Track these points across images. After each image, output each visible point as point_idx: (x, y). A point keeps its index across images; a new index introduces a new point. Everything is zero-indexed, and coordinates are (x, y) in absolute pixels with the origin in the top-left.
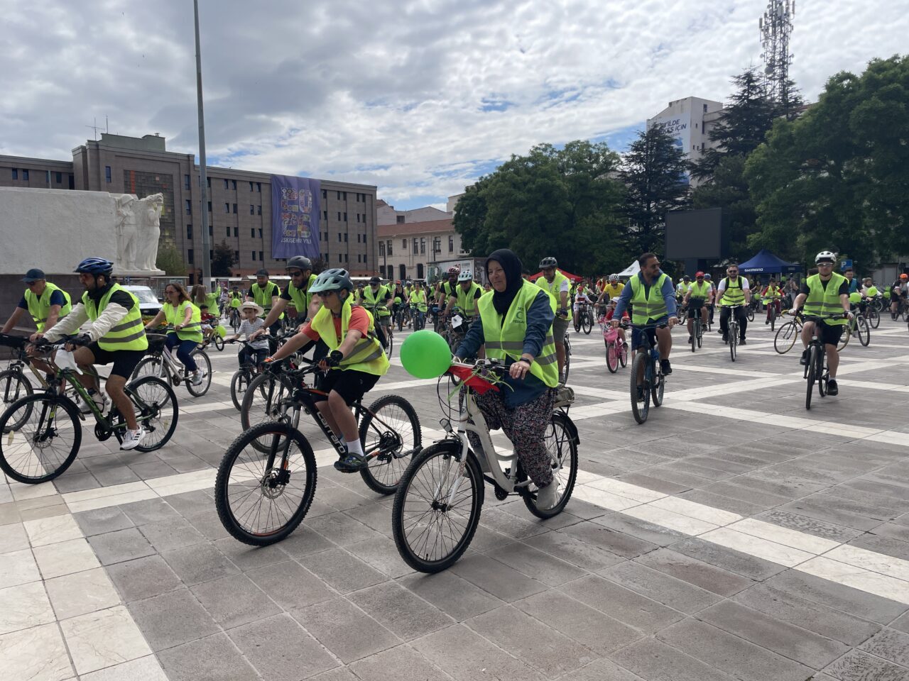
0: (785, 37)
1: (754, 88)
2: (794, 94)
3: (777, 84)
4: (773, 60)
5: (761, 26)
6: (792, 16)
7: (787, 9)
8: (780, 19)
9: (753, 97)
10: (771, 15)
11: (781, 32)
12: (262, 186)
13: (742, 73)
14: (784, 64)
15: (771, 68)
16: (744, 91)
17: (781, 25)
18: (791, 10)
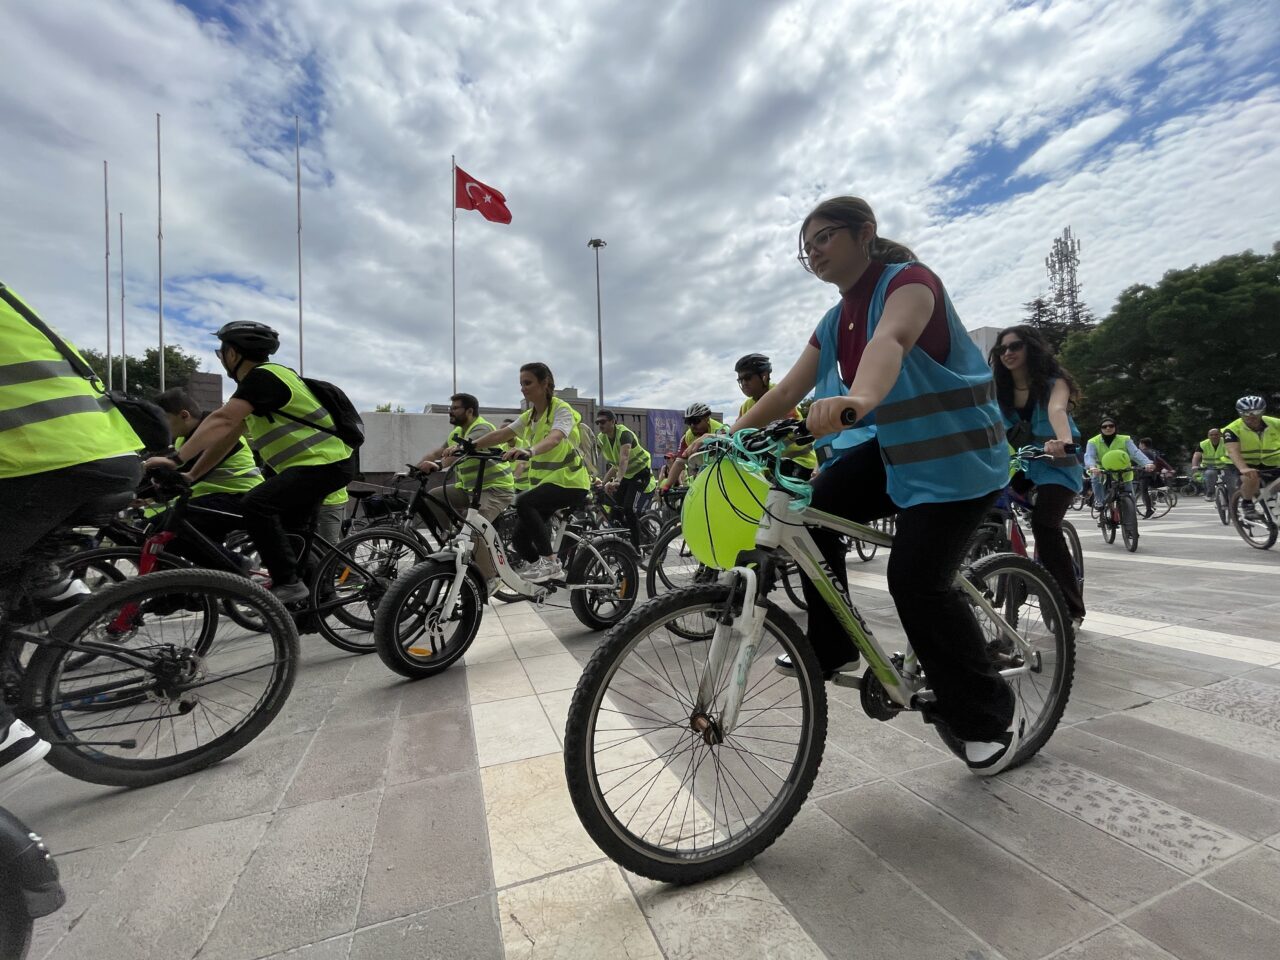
0: (1072, 271)
1: (1045, 312)
2: (1085, 313)
3: (1067, 310)
4: (1061, 290)
5: (1047, 264)
6: (1077, 252)
7: (1073, 247)
8: (1066, 256)
9: (1044, 319)
10: (1057, 254)
11: (1068, 266)
12: (641, 418)
13: (1032, 301)
14: (1072, 291)
15: (1060, 297)
16: (1035, 315)
17: (1067, 261)
18: (1076, 247)
